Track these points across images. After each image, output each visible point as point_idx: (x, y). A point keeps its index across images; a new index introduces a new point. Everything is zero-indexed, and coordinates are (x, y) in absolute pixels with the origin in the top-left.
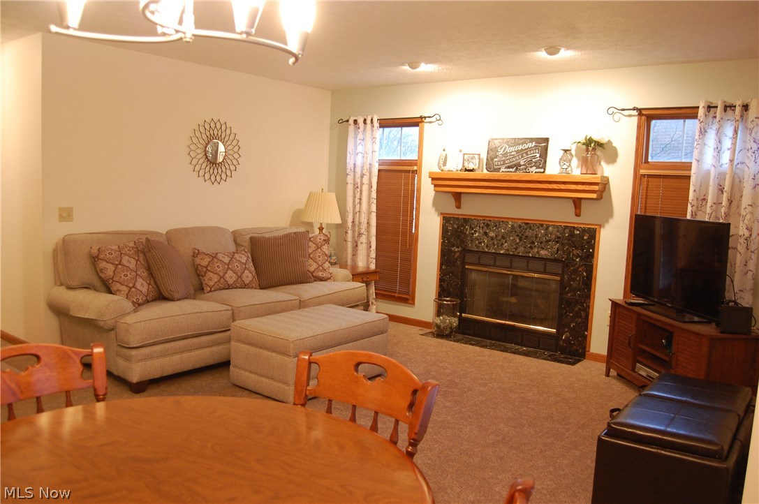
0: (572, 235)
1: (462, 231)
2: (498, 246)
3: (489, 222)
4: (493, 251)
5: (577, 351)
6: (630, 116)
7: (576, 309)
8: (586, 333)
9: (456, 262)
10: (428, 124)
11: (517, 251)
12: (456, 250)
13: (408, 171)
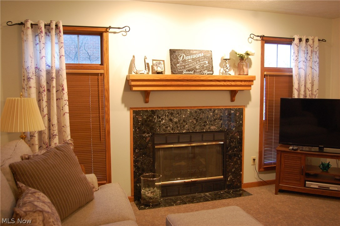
0: (230, 114)
1: (150, 121)
2: (181, 128)
3: (172, 111)
4: (178, 132)
5: (237, 185)
6: (257, 40)
7: (235, 160)
8: (241, 173)
9: (147, 145)
10: (113, 34)
11: (195, 129)
12: (147, 135)
13: (97, 74)
